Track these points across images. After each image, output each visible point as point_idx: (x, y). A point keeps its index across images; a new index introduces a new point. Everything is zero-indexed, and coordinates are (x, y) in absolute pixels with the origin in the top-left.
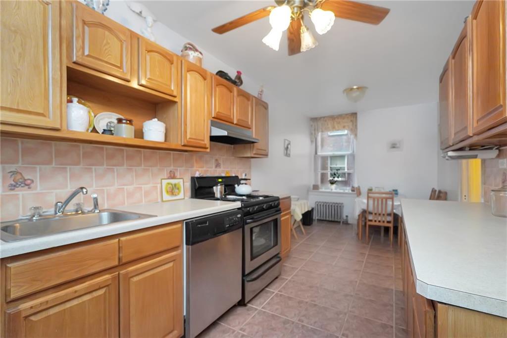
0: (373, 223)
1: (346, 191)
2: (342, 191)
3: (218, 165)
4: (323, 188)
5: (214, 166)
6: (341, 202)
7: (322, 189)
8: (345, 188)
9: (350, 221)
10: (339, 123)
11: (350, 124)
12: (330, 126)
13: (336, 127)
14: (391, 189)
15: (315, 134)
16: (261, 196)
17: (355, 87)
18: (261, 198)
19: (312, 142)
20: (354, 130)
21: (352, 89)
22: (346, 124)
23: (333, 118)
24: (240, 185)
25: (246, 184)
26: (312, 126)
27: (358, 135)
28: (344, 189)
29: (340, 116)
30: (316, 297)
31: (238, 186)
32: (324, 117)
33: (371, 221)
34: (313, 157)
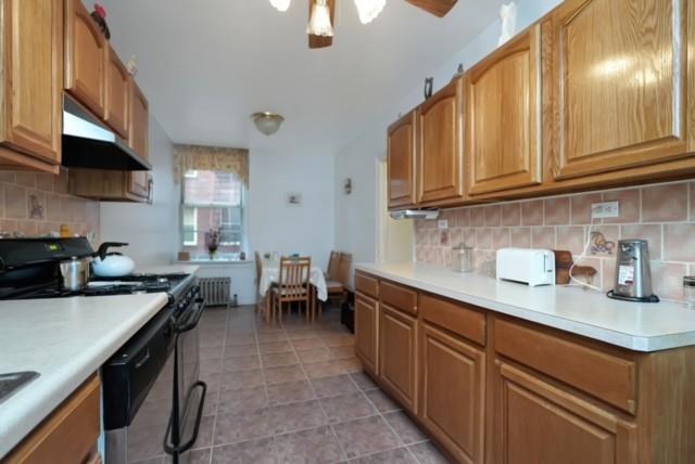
0: (287, 299)
1: (233, 260)
2: (226, 260)
3: (36, 211)
4: (197, 256)
5: (27, 212)
6: (226, 275)
7: (195, 258)
8: (230, 254)
9: (240, 302)
10: (220, 160)
11: (238, 164)
12: (206, 161)
13: (217, 163)
14: (291, 254)
15: (182, 170)
16: (162, 277)
17: (268, 113)
18: (162, 280)
19: (176, 182)
20: (244, 174)
21: (263, 115)
22: (232, 164)
23: (212, 150)
24: (108, 258)
25: (117, 254)
26: (175, 157)
27: (250, 182)
28: (228, 257)
29: (223, 150)
30: (278, 423)
31: (102, 259)
32: (198, 147)
33: (284, 296)
34: (177, 207)
